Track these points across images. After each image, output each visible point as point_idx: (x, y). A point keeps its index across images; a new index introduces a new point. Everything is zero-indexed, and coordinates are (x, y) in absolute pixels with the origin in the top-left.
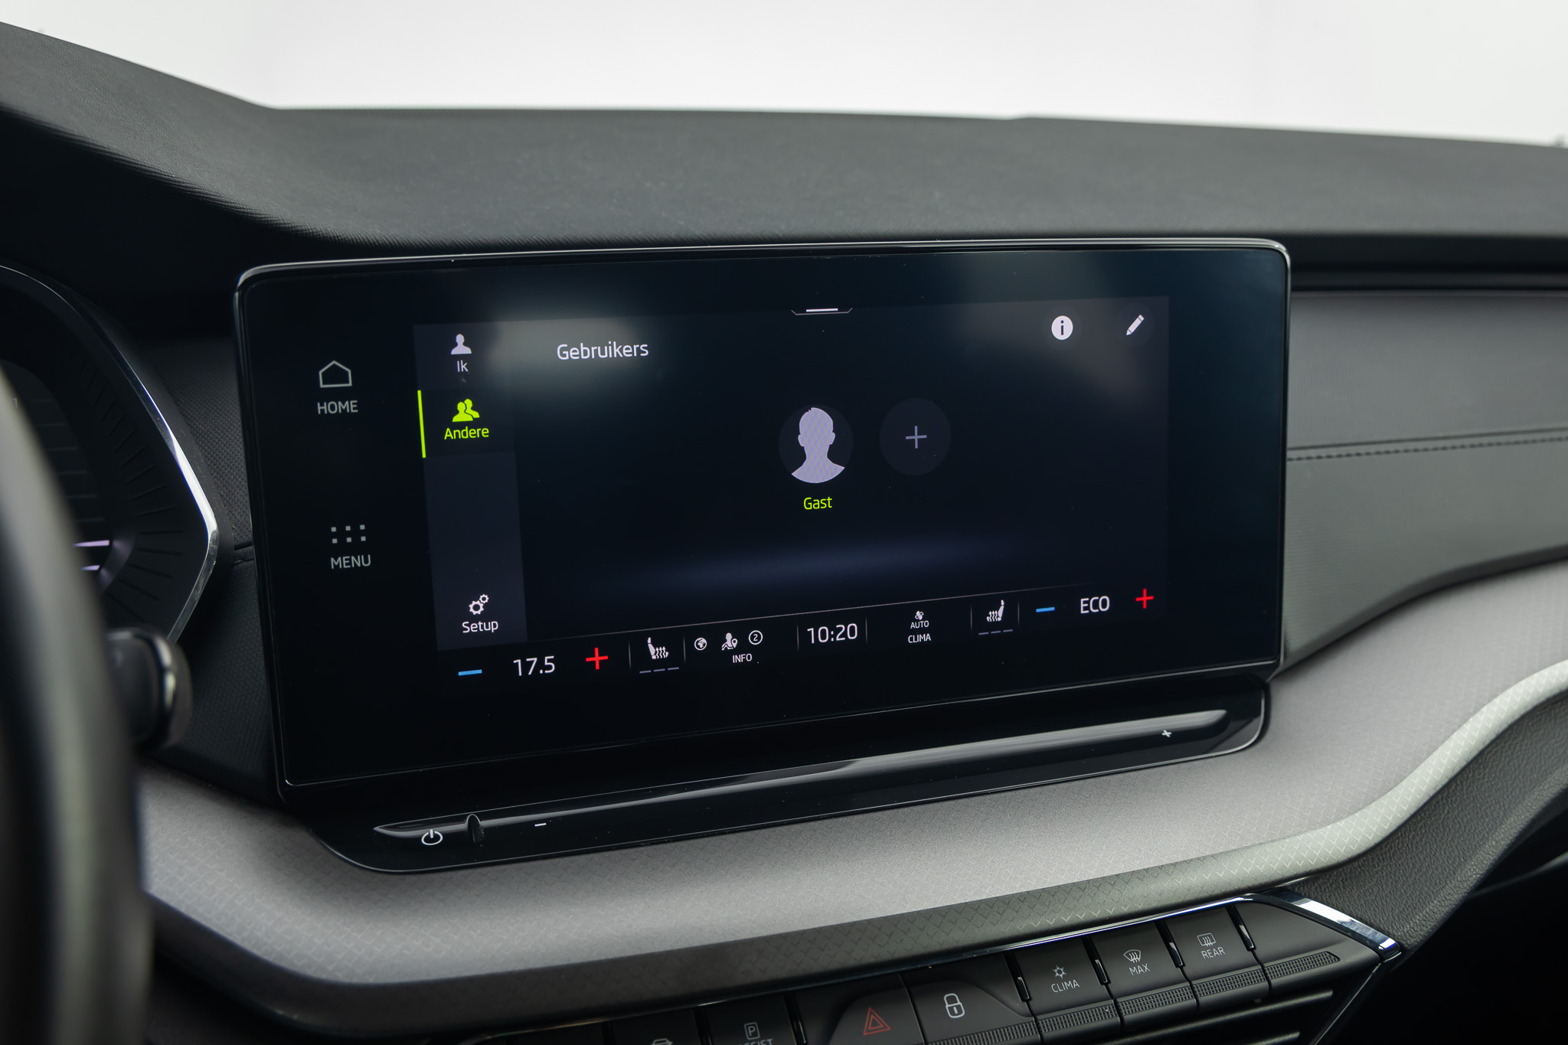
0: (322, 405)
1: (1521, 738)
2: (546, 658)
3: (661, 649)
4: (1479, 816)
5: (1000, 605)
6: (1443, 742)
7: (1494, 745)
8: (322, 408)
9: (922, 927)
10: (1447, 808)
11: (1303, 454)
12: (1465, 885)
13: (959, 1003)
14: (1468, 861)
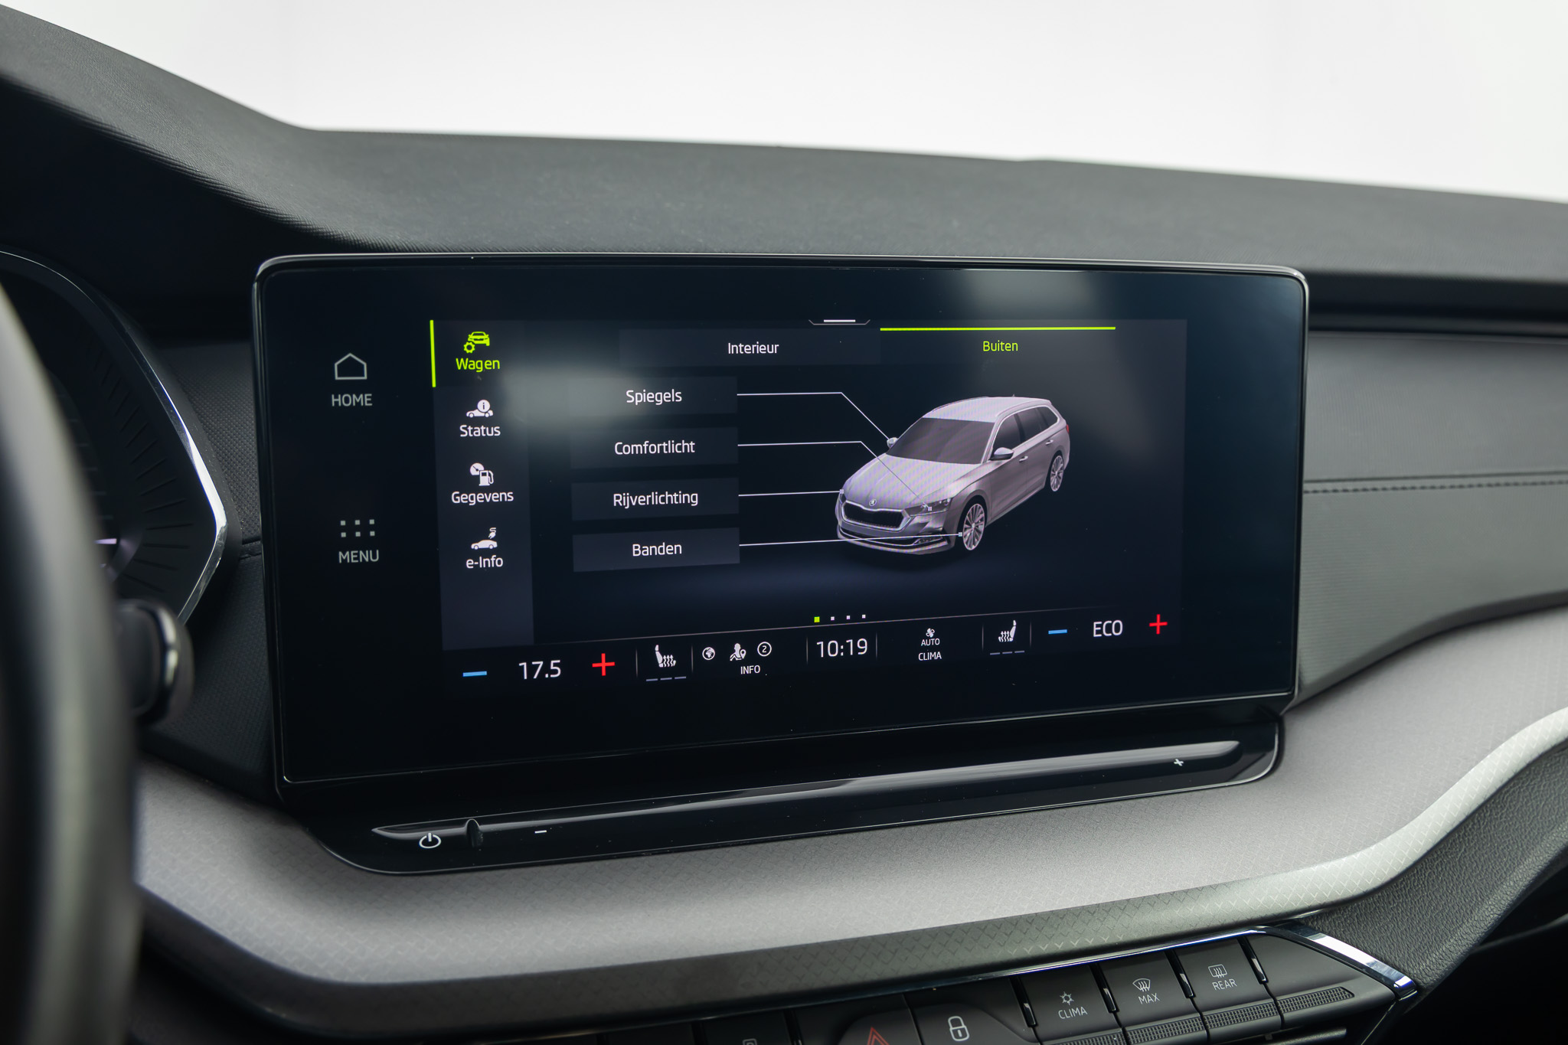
0: (336, 397)
1: (1539, 779)
2: (553, 662)
3: (668, 657)
4: (1497, 855)
5: (1012, 626)
6: (1460, 778)
7: (1512, 785)
8: (336, 400)
9: (927, 946)
10: (1464, 847)
11: (1318, 487)
12: (1483, 925)
13: (963, 1026)
14: (1485, 900)
